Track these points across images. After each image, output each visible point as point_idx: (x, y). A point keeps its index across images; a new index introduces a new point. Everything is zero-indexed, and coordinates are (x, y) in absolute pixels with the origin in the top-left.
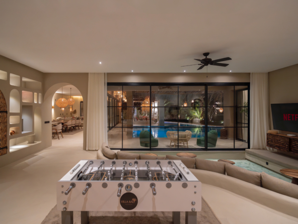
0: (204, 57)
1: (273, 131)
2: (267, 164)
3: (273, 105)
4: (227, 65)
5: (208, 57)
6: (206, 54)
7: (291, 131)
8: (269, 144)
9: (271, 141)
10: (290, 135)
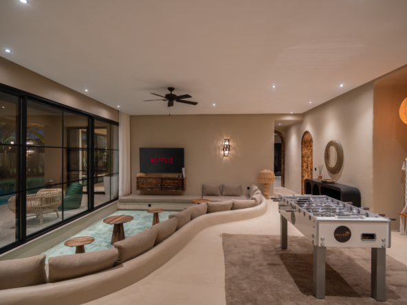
0: (169, 92)
1: (143, 175)
2: (150, 206)
5: (173, 93)
6: (171, 89)
8: (138, 187)
9: (141, 185)
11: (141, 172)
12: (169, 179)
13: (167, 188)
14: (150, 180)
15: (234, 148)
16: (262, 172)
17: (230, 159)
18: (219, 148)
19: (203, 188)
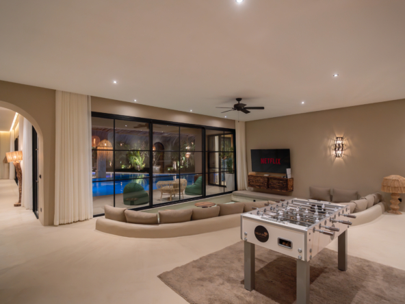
0: (237, 102)
1: (253, 173)
3: (252, 151)
4: (249, 112)
5: (241, 102)
6: (239, 100)
7: (265, 171)
8: (249, 185)
9: (252, 182)
10: (266, 175)
11: (253, 171)
12: (275, 179)
13: (274, 188)
14: (258, 179)
15: (349, 147)
16: (387, 178)
17: (344, 160)
18: (330, 148)
19: (311, 191)
